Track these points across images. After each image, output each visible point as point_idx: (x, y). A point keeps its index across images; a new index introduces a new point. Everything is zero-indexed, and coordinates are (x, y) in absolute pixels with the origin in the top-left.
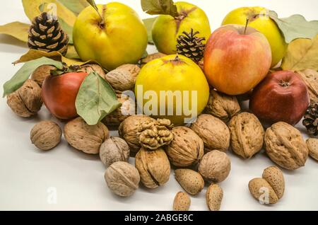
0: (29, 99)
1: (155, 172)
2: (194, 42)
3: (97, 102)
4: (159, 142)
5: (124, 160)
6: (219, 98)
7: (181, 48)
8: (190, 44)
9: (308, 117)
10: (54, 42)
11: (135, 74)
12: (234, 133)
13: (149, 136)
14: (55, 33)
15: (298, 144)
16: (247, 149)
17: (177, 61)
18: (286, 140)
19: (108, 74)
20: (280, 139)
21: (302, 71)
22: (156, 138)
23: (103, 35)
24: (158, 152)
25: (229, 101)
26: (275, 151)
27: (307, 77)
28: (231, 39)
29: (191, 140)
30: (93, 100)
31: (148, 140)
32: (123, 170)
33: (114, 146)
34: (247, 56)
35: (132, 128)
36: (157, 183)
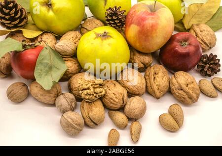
0: (2, 67)
1: (93, 118)
2: (117, 16)
3: (51, 68)
4: (96, 97)
5: (73, 109)
6: (138, 55)
7: (108, 20)
8: (114, 18)
9: (201, 64)
10: (16, 19)
11: (77, 39)
12: (148, 81)
13: (87, 94)
14: (16, 13)
15: (193, 89)
16: (158, 93)
17: (105, 36)
18: (184, 87)
19: (57, 46)
20: (180, 85)
21: (197, 25)
22: (93, 95)
23: (51, 14)
24: (96, 103)
25: (144, 57)
26: (177, 94)
27: (201, 31)
28: (144, 15)
29: (118, 93)
30: (47, 69)
31: (87, 97)
32: (72, 119)
33: (64, 100)
34: (156, 30)
35: (76, 86)
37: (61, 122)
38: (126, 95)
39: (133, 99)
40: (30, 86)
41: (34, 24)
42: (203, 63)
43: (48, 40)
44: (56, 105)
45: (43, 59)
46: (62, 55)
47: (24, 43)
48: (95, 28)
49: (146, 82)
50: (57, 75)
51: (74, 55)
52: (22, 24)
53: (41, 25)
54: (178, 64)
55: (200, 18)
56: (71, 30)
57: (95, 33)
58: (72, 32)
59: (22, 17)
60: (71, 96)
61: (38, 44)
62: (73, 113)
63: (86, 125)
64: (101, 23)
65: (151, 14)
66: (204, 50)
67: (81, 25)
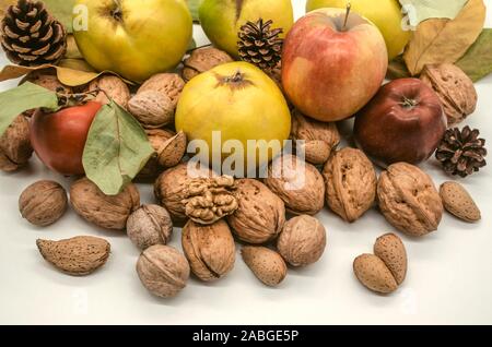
0: (11, 147)
1: (211, 261)
2: (265, 42)
3: (118, 150)
4: (216, 213)
5: (165, 241)
6: (307, 126)
7: (244, 49)
8: (258, 44)
9: (444, 148)
10: (44, 44)
11: (176, 90)
12: (330, 184)
13: (198, 206)
14: (43, 31)
15: (428, 201)
16: (351, 210)
17: (238, 81)
18: (408, 195)
19: (132, 102)
20: (400, 193)
21: (436, 66)
22: (210, 208)
23: (120, 33)
24: (216, 228)
25: (322, 130)
26: (393, 211)
27: (444, 79)
28: (322, 39)
29: (266, 206)
30: (110, 150)
31: (198, 213)
32: (163, 261)
33: (147, 220)
34: (349, 70)
35: (174, 191)
36: (217, 275)
37: (138, 268)
38: (282, 213)
39: (296, 221)
40: (71, 189)
41: (82, 59)
42: (450, 146)
43: (113, 90)
44: (128, 233)
45: (101, 129)
46: (143, 123)
47: (61, 94)
48: (215, 66)
49: (326, 185)
50: (131, 165)
51: (168, 125)
52: (56, 55)
53: (95, 57)
54: (394, 147)
55: (442, 53)
56: (163, 71)
57: (217, 76)
58: (163, 75)
59: (57, 40)
60: (162, 212)
61: (90, 97)
62: (166, 248)
63: (194, 277)
64: (229, 58)
65: (340, 36)
66: (451, 120)
67: (183, 62)
